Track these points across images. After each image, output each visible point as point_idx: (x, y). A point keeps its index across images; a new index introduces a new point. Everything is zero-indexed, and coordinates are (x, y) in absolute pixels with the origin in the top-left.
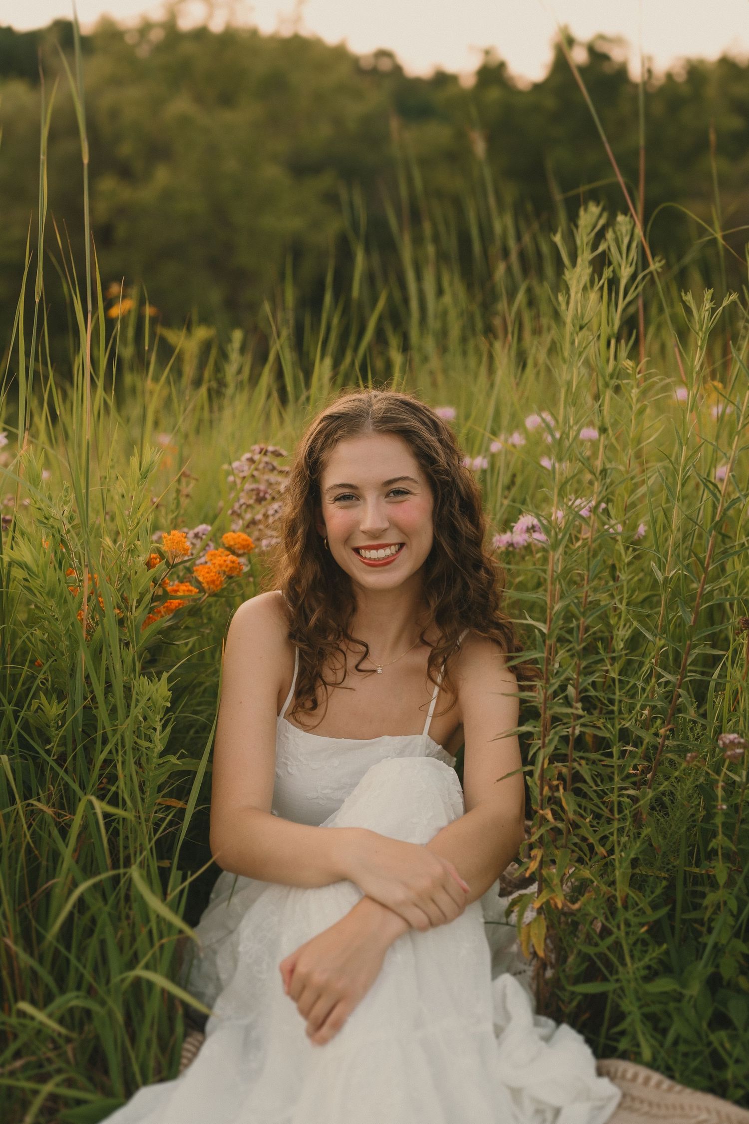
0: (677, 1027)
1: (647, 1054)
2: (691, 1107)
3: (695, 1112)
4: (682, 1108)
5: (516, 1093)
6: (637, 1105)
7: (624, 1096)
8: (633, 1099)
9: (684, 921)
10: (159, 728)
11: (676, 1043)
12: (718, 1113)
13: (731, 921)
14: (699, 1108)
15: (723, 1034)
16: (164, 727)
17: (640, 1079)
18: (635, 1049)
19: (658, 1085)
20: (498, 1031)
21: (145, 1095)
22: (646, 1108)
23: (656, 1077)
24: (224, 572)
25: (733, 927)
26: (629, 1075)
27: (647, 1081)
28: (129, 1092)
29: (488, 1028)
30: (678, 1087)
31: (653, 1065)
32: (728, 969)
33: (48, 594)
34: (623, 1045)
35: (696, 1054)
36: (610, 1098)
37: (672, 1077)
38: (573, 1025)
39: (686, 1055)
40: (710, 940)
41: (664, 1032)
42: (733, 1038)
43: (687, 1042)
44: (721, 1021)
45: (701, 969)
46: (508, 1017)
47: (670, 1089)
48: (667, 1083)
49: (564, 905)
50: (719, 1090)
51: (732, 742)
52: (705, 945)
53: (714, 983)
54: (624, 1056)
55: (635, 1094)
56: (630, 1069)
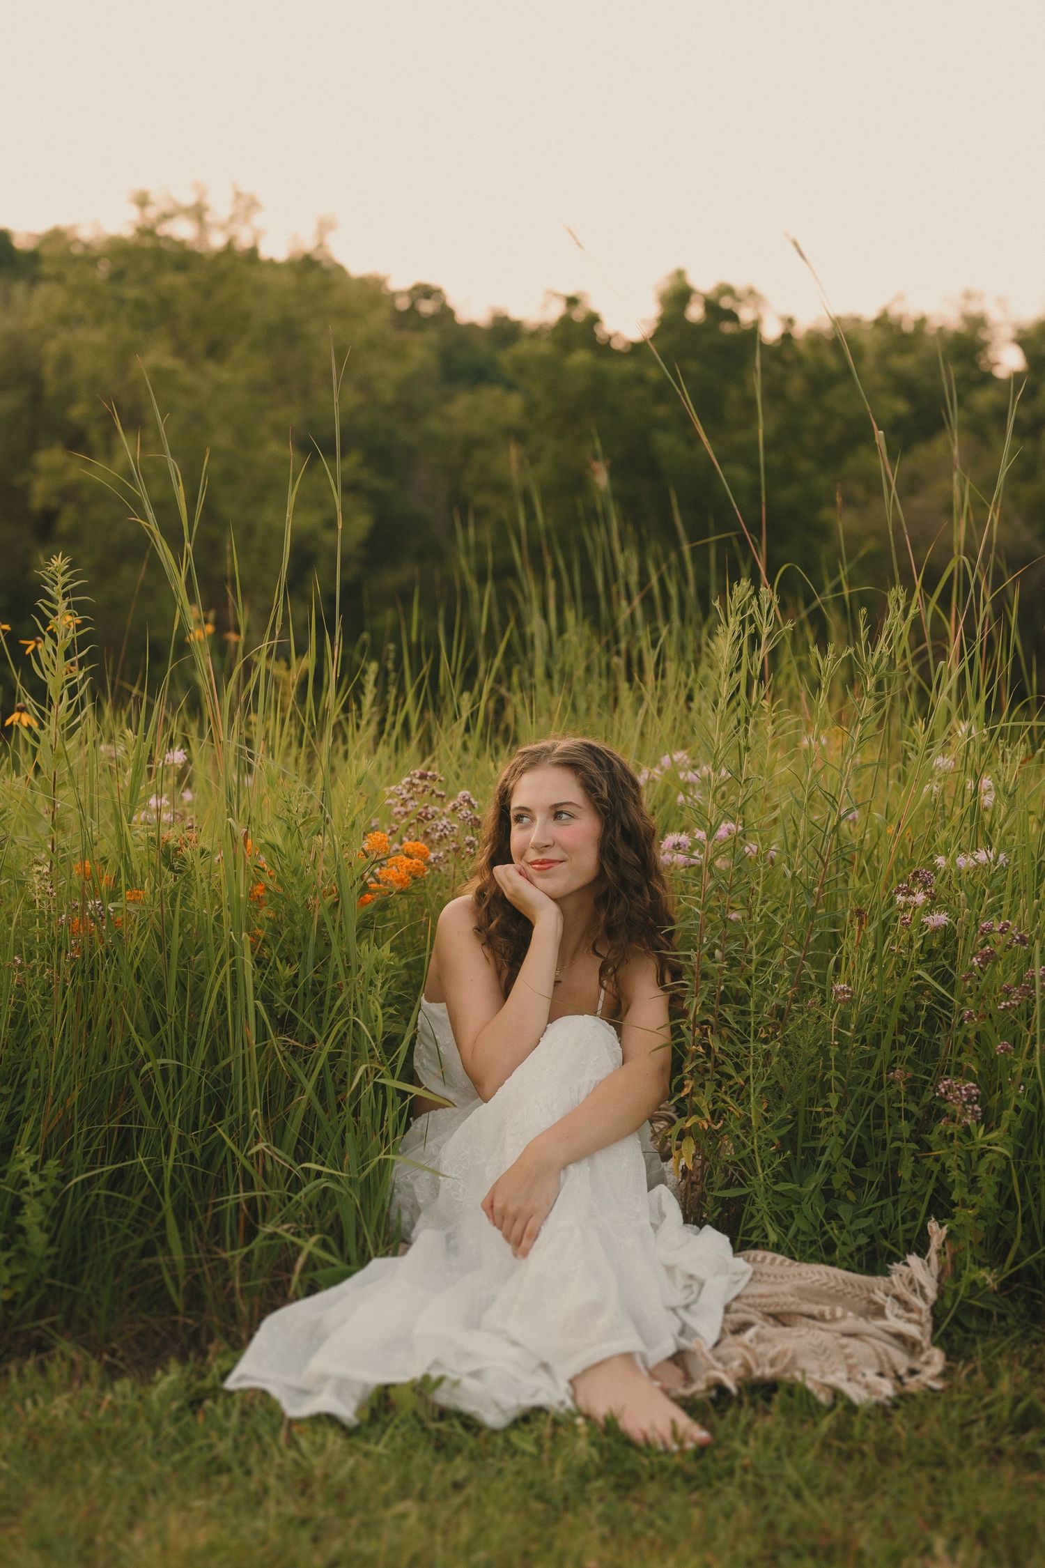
0: (798, 1223)
1: (773, 1237)
2: (807, 1273)
3: (810, 1275)
4: (800, 1275)
5: (670, 1270)
6: (765, 1278)
7: (754, 1273)
8: (762, 1275)
9: (804, 1150)
10: (379, 985)
11: (795, 1237)
12: (828, 1274)
13: (841, 1141)
14: (813, 1272)
15: (834, 1224)
16: (383, 984)
17: (768, 1260)
18: (764, 1241)
19: (782, 1263)
20: (655, 1227)
21: (376, 1264)
22: (772, 1279)
23: (780, 1258)
24: (411, 872)
25: (843, 1146)
26: (759, 1259)
27: (773, 1260)
28: (364, 1261)
29: (646, 1221)
30: (797, 1264)
31: (777, 1248)
32: (839, 1180)
33: (293, 872)
34: (754, 1238)
35: (813, 1242)
36: (743, 1273)
37: (793, 1258)
38: (717, 1228)
39: (804, 1243)
40: (824, 1159)
41: (787, 1228)
42: (841, 1228)
43: (804, 1233)
44: (831, 1216)
45: (816, 1179)
46: (663, 1216)
47: (790, 1265)
48: (788, 1261)
49: (709, 1127)
50: (832, 1264)
51: (842, 990)
52: (819, 1162)
53: (828, 1193)
54: (755, 1247)
55: (764, 1271)
56: (760, 1254)
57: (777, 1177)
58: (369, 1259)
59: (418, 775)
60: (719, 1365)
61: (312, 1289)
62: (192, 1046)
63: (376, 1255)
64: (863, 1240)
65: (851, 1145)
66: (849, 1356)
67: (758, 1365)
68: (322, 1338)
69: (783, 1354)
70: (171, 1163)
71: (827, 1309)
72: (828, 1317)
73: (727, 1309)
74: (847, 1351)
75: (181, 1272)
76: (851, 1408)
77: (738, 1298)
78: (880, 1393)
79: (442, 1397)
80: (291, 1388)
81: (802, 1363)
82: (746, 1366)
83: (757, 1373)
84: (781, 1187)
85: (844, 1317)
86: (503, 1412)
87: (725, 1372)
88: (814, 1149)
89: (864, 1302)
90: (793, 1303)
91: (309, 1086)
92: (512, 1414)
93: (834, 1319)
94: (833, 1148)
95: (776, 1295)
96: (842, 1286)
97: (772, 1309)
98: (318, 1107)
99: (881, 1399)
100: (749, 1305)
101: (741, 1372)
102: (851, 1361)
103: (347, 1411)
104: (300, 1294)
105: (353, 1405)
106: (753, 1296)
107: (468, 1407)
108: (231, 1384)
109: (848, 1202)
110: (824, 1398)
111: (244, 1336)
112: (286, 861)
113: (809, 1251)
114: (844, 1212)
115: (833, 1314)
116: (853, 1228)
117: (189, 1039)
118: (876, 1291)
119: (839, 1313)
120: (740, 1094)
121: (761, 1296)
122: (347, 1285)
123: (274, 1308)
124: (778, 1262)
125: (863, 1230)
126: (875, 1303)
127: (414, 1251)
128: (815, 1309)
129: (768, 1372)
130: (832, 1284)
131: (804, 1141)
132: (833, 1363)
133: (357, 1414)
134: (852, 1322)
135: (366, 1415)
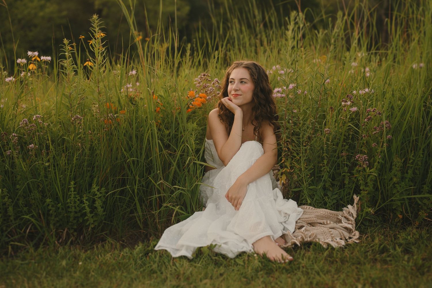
0: (316, 197)
1: (309, 202)
3: (320, 212)
4: (317, 212)
5: (280, 212)
7: (304, 212)
8: (306, 212)
9: (317, 177)
11: (315, 201)
12: (325, 211)
13: (328, 174)
14: (321, 211)
15: (326, 197)
16: (195, 134)
17: (308, 208)
18: (306, 203)
19: (312, 209)
20: (275, 200)
22: (309, 213)
24: (202, 102)
26: (305, 208)
27: (309, 208)
28: (192, 213)
29: (272, 199)
31: (310, 205)
32: (327, 185)
33: (167, 103)
34: (303, 202)
35: (320, 203)
36: (301, 212)
37: (315, 207)
38: (293, 199)
39: (318, 203)
40: (323, 179)
41: (313, 199)
42: (329, 198)
43: (318, 200)
44: (326, 195)
45: (321, 185)
46: (277, 197)
47: (314, 209)
49: (290, 171)
50: (326, 208)
51: (327, 130)
52: (322, 180)
53: (324, 188)
54: (304, 204)
55: (307, 211)
56: (305, 206)
57: (310, 185)
58: (194, 212)
59: (203, 75)
60: (295, 238)
61: (178, 221)
62: (141, 154)
63: (196, 211)
64: (335, 201)
65: (331, 174)
66: (332, 234)
67: (306, 238)
68: (182, 235)
69: (313, 234)
70: (136, 187)
71: (325, 221)
72: (325, 223)
73: (296, 222)
74: (331, 233)
75: (141, 218)
76: (333, 249)
77: (299, 219)
78: (341, 244)
79: (216, 250)
80: (173, 249)
81: (319, 237)
82: (302, 238)
83: (306, 240)
84: (311, 187)
85: (330, 223)
86: (234, 253)
87: (296, 240)
88: (320, 176)
89: (336, 219)
90: (315, 220)
91: (175, 164)
92: (236, 254)
93: (327, 224)
94: (325, 176)
95: (311, 218)
96: (329, 215)
97: (309, 222)
98: (177, 170)
99: (341, 246)
100: (303, 221)
101: (301, 240)
102: (332, 236)
103: (189, 255)
104: (175, 223)
105: (191, 253)
106: (304, 218)
107: (224, 252)
108: (156, 248)
109: (330, 191)
110: (325, 246)
111: (160, 235)
112: (165, 100)
113: (320, 205)
114: (329, 194)
115: (327, 222)
116: (332, 198)
117: (140, 152)
118: (339, 215)
119: (329, 222)
120: (298, 162)
121: (306, 218)
122: (188, 219)
123: (168, 227)
124: (310, 208)
125: (335, 199)
126: (339, 219)
127: (207, 209)
128: (322, 221)
129: (309, 239)
130: (326, 214)
131: (317, 174)
132: (327, 236)
133: (192, 256)
134: (333, 225)
135: (195, 256)
